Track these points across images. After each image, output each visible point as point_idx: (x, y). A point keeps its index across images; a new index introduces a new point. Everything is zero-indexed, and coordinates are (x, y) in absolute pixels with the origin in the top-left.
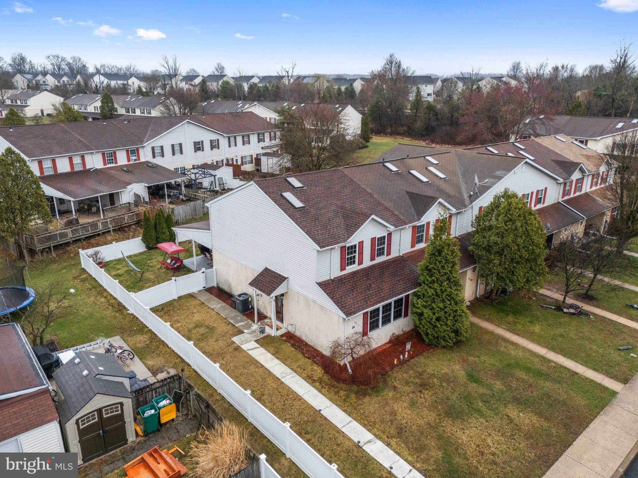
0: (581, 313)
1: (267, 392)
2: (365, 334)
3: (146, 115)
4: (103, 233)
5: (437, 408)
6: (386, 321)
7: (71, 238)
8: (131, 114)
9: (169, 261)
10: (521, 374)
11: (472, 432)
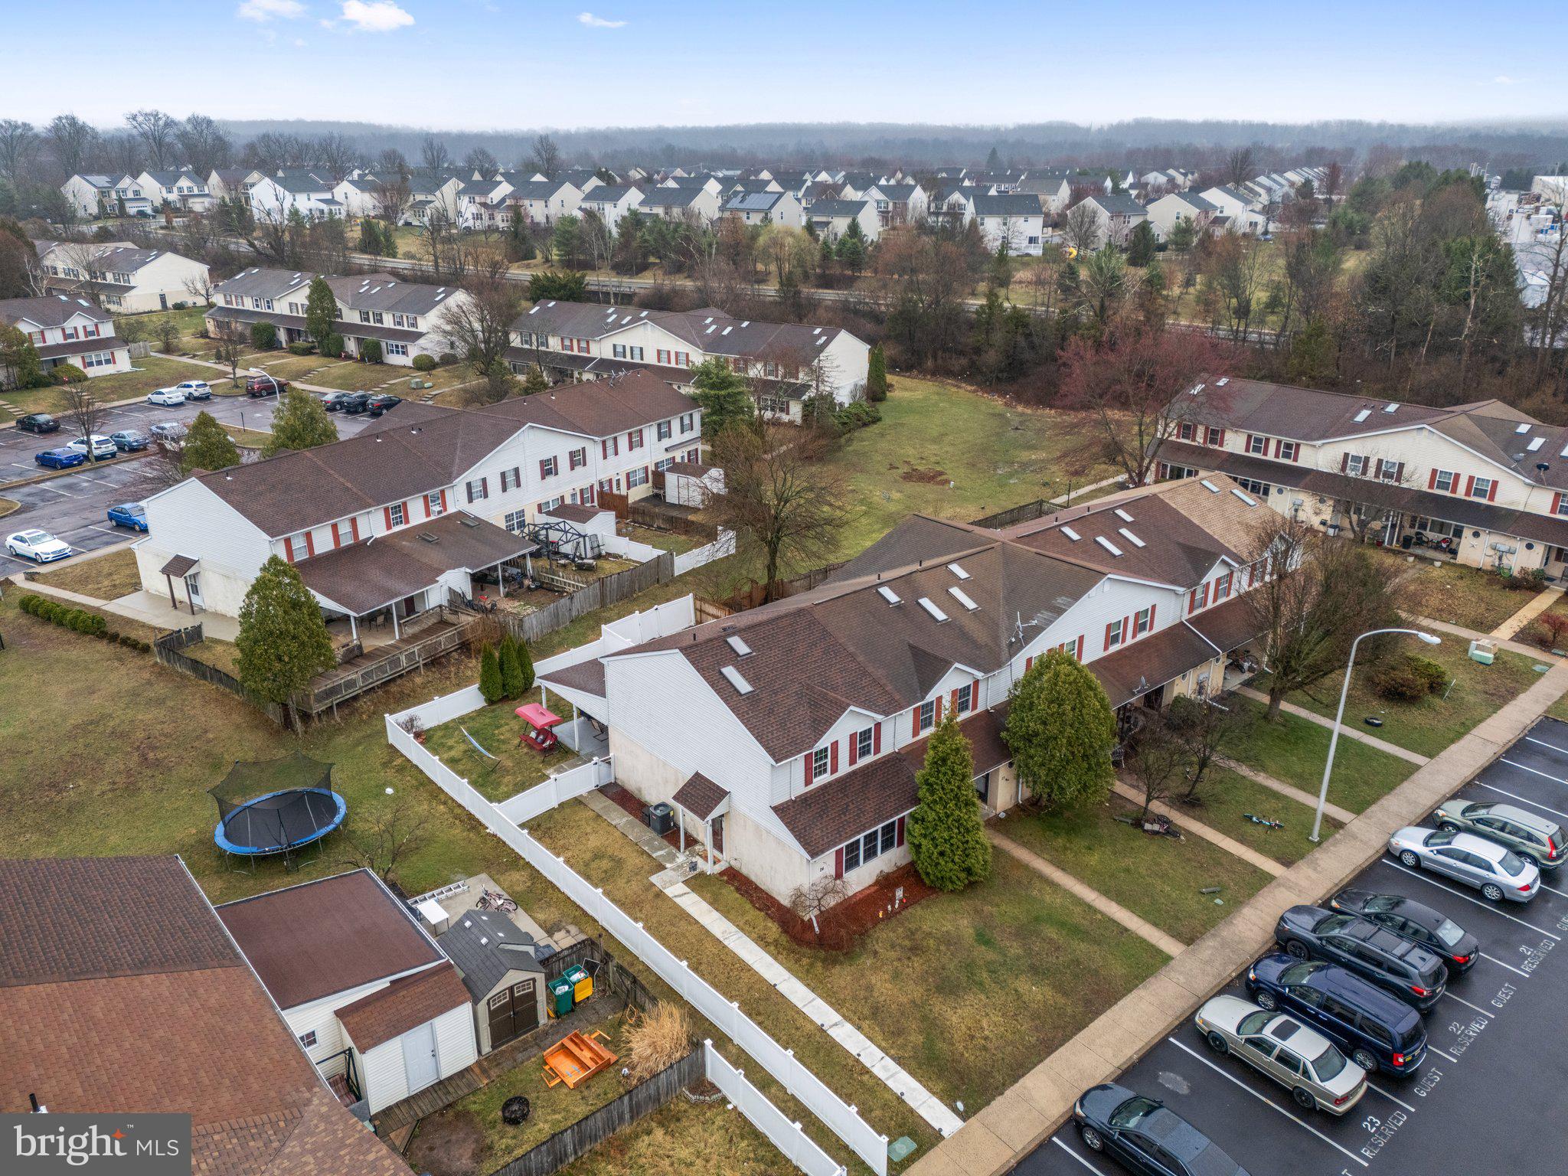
0: (1171, 831)
1: (705, 960)
2: (839, 875)
3: (406, 328)
4: (409, 672)
5: (926, 981)
6: (870, 854)
7: (361, 688)
8: (372, 324)
9: (533, 735)
10: (1051, 932)
11: (966, 1011)
